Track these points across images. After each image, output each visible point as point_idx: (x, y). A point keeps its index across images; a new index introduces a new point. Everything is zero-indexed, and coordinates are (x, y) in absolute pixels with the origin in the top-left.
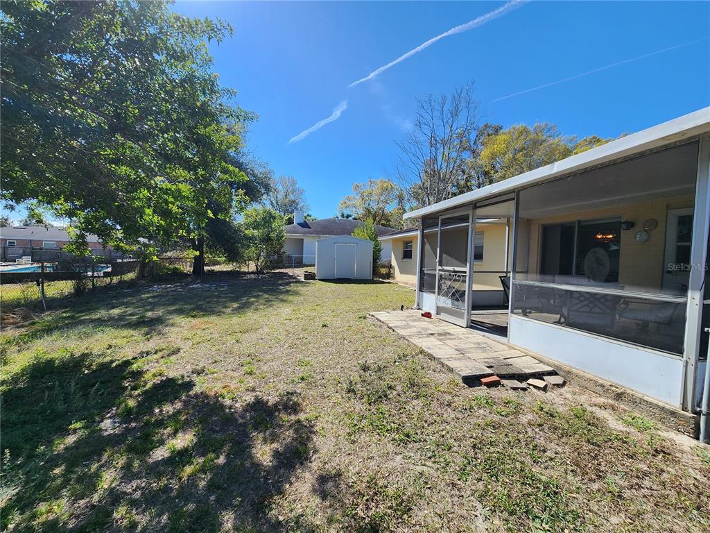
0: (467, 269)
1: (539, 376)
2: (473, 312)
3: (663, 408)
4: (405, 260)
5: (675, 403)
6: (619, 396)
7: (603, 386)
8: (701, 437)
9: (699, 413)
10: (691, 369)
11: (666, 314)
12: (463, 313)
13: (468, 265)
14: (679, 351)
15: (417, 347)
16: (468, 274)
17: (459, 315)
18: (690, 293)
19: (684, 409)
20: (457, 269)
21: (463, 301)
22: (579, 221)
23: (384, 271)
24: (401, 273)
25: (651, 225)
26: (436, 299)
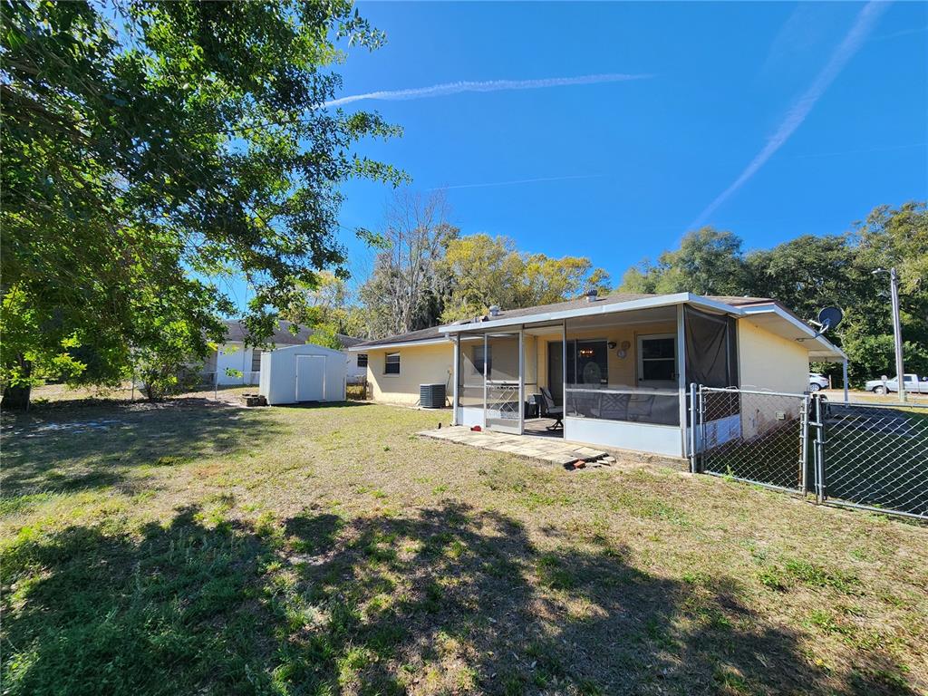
0: (519, 382)
1: (600, 458)
2: (526, 421)
3: (674, 460)
4: (389, 375)
5: (679, 455)
6: (650, 460)
7: (639, 456)
8: (693, 470)
9: (690, 458)
10: (684, 432)
11: (670, 403)
12: (518, 422)
13: (520, 378)
14: (678, 425)
15: (505, 453)
16: (520, 385)
17: (514, 424)
18: (680, 390)
19: (684, 457)
20: (508, 382)
21: (517, 411)
22: (577, 340)
23: (357, 390)
24: (383, 391)
25: (626, 345)
26: (485, 412)
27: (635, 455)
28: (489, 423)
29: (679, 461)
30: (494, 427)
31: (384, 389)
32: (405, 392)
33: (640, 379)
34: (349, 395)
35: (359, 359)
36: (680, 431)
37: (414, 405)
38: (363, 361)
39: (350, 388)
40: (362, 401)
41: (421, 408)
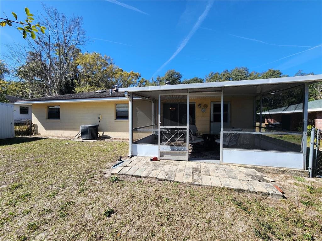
4: (51, 120)
8: (310, 176)
9: (308, 169)
12: (185, 153)
13: (188, 125)
16: (187, 130)
17: (183, 154)
18: (304, 132)
19: (304, 169)
20: (178, 127)
23: (24, 128)
24: (46, 130)
25: (206, 106)
26: (159, 147)
27: (274, 169)
28: (162, 154)
29: (303, 172)
30: (166, 157)
31: (47, 128)
32: (66, 130)
33: (212, 122)
34: (18, 133)
35: (20, 109)
36: (303, 155)
37: (74, 138)
38: (24, 110)
39: (17, 127)
40: (29, 137)
41: (81, 140)
